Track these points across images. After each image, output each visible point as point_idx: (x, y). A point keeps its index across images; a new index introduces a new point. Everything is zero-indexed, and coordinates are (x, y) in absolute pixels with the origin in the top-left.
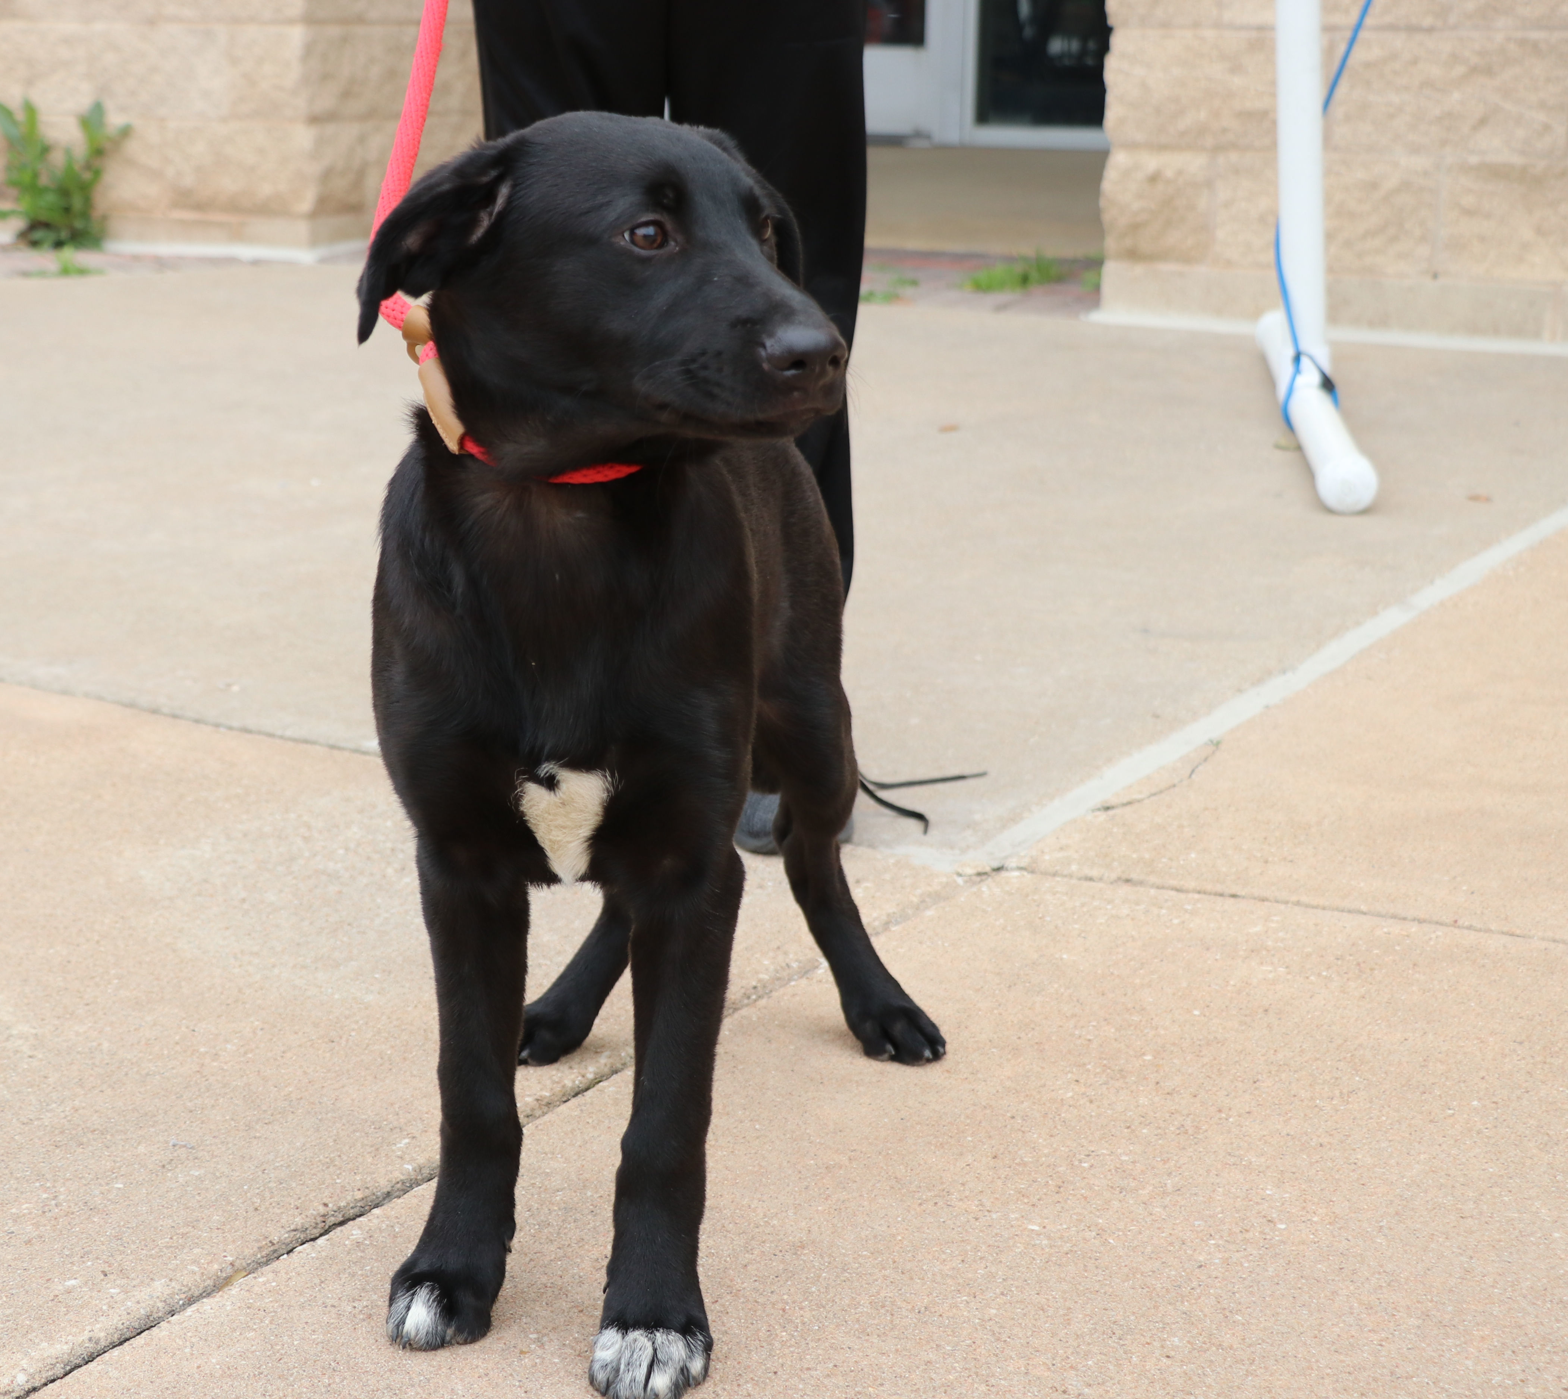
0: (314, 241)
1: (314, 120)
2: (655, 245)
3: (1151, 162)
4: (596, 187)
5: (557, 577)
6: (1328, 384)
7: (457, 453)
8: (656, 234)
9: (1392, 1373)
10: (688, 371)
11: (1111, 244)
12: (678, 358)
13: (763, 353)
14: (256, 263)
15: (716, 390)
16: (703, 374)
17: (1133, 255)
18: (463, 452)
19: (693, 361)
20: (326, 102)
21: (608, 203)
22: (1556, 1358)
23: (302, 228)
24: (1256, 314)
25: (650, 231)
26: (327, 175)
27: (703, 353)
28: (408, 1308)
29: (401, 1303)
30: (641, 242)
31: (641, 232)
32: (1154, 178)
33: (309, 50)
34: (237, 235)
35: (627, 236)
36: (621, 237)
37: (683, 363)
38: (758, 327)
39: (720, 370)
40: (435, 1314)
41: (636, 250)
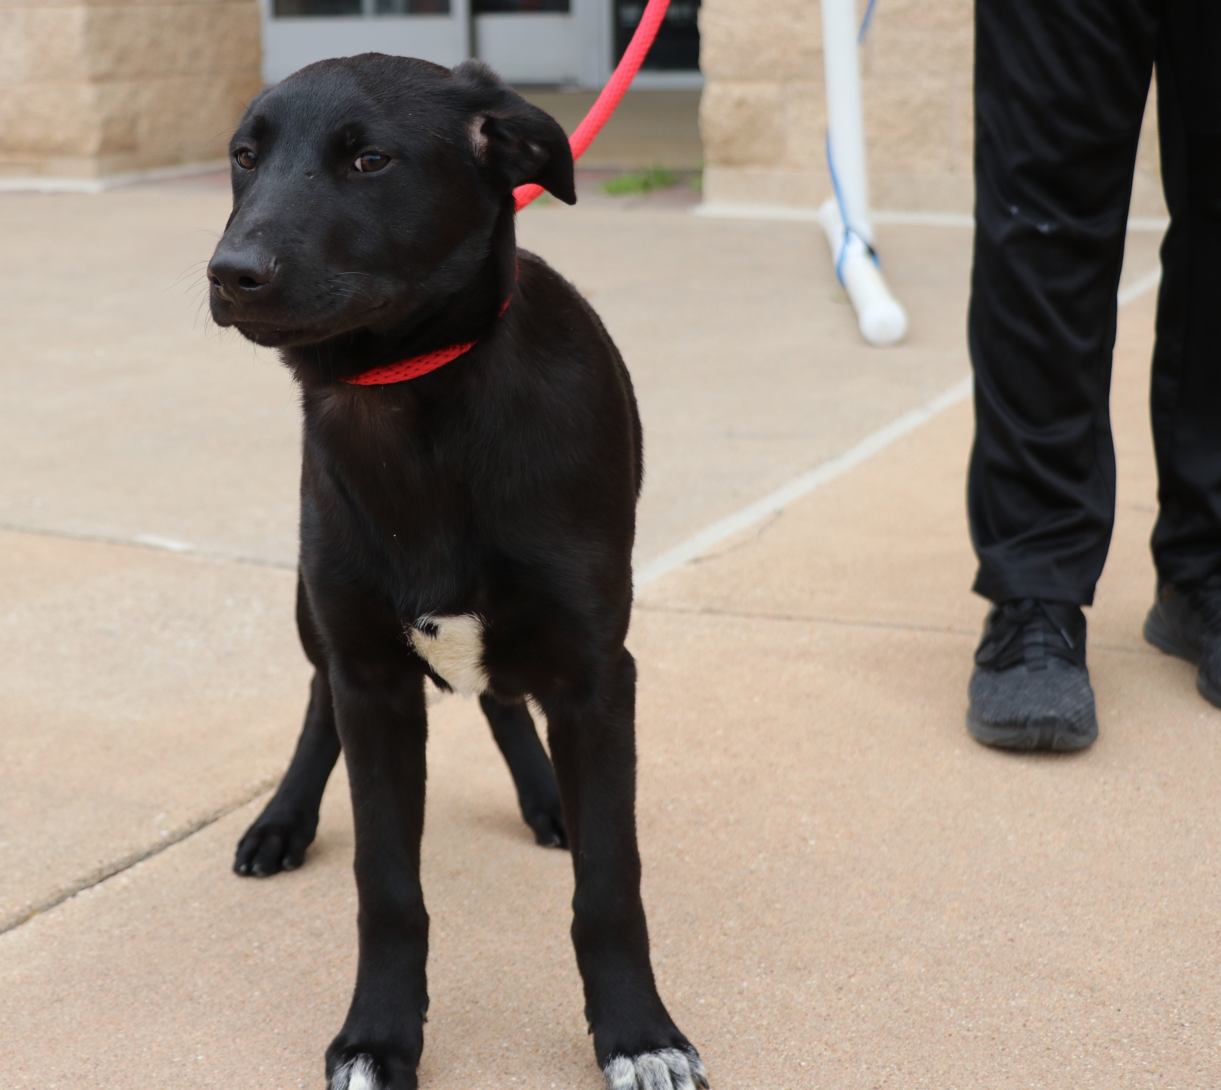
0: (101, 173)
1: (98, 79)
3: (738, 91)
6: (871, 252)
9: (887, 937)
11: (710, 154)
14: (56, 194)
17: (727, 162)
20: (104, 64)
22: (1005, 920)
23: (89, 165)
24: (818, 203)
26: (107, 123)
28: (348, 1079)
29: (341, 1074)
32: (740, 103)
33: (89, 26)
34: (39, 171)
40: (372, 1080)
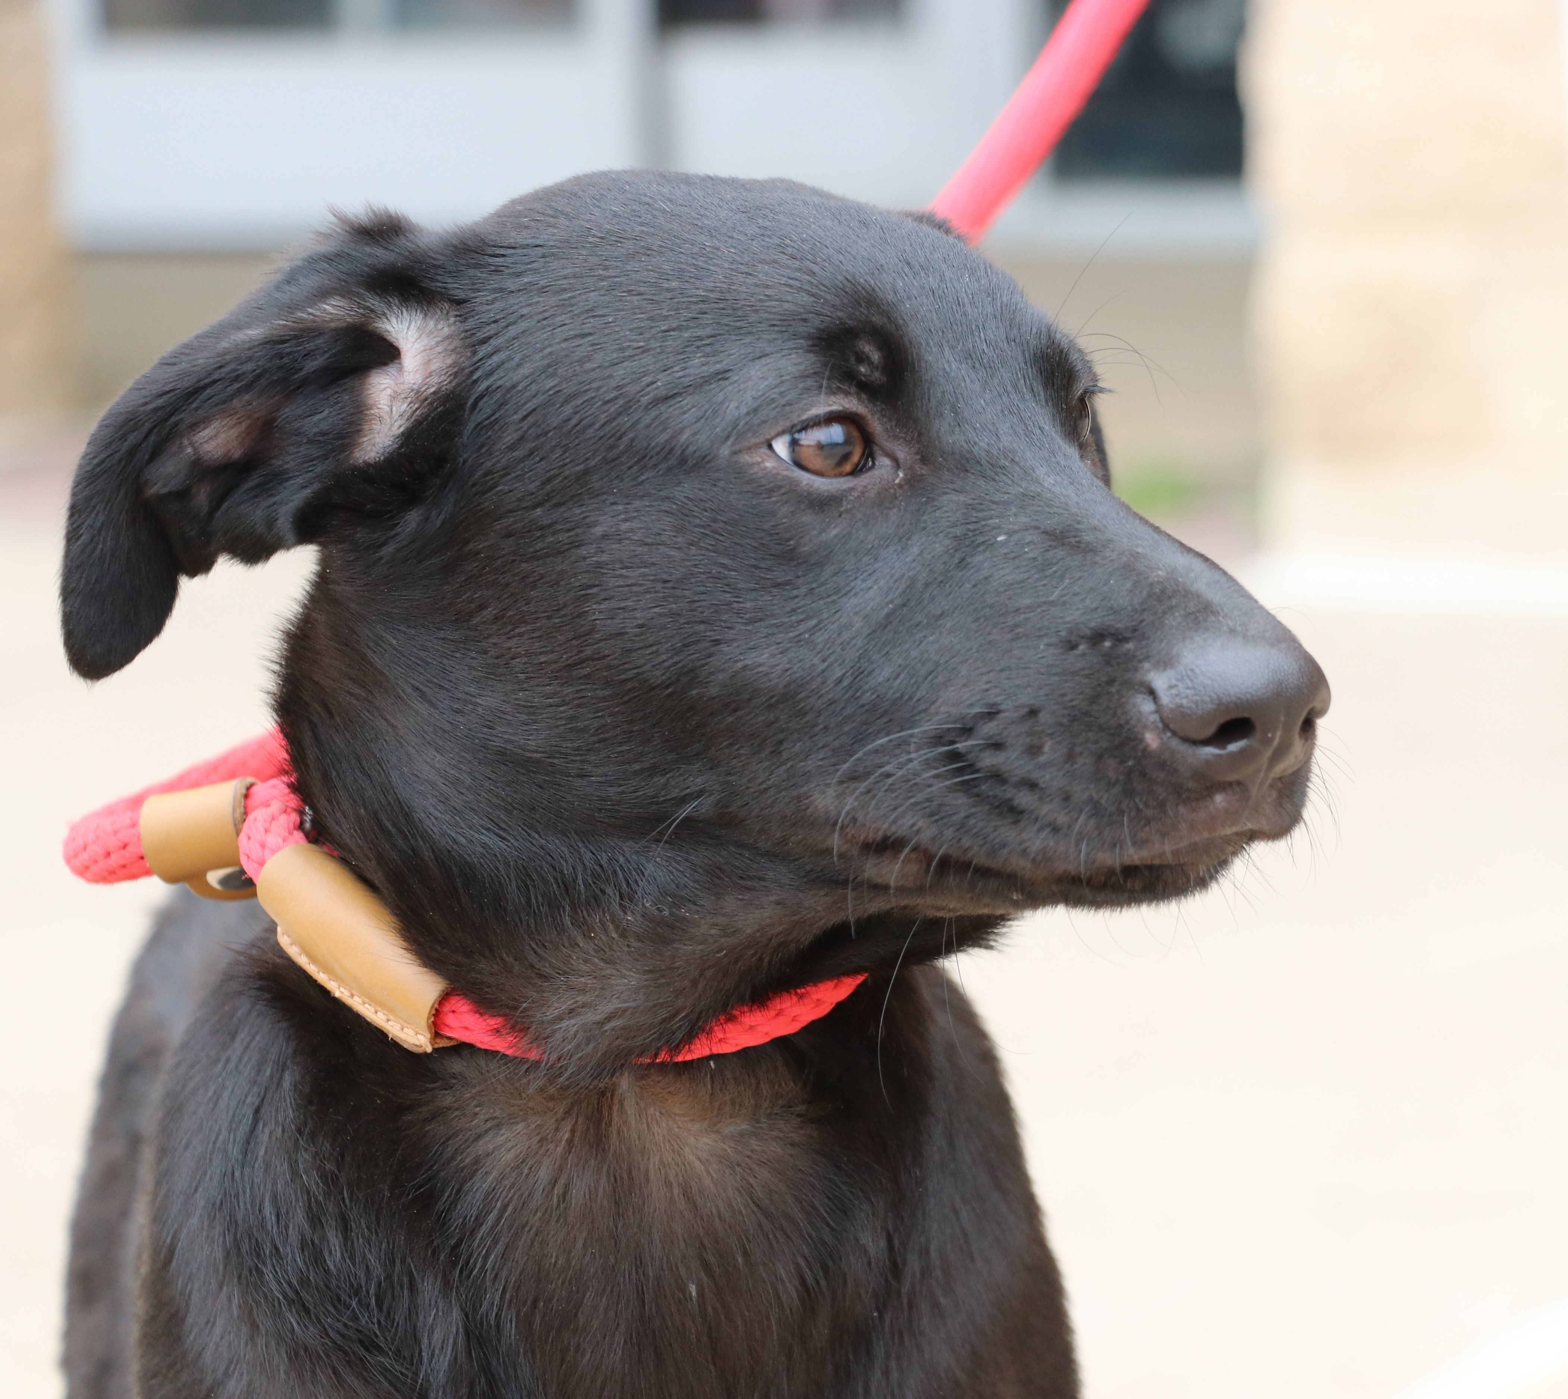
2: (848, 467)
4: (686, 335)
5: (693, 1289)
7: (429, 1050)
8: (848, 441)
10: (955, 756)
12: (927, 727)
13: (1146, 706)
15: (1024, 799)
16: (988, 760)
18: (442, 1043)
19: (967, 731)
21: (722, 375)
25: (836, 433)
27: (992, 714)
30: (817, 463)
31: (811, 438)
35: (781, 447)
36: (764, 450)
37: (938, 739)
38: (1130, 646)
39: (1034, 750)
41: (805, 477)
